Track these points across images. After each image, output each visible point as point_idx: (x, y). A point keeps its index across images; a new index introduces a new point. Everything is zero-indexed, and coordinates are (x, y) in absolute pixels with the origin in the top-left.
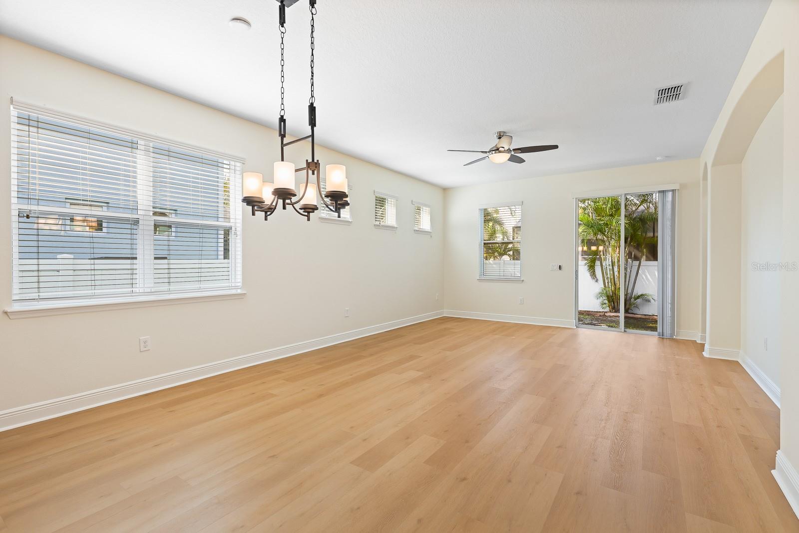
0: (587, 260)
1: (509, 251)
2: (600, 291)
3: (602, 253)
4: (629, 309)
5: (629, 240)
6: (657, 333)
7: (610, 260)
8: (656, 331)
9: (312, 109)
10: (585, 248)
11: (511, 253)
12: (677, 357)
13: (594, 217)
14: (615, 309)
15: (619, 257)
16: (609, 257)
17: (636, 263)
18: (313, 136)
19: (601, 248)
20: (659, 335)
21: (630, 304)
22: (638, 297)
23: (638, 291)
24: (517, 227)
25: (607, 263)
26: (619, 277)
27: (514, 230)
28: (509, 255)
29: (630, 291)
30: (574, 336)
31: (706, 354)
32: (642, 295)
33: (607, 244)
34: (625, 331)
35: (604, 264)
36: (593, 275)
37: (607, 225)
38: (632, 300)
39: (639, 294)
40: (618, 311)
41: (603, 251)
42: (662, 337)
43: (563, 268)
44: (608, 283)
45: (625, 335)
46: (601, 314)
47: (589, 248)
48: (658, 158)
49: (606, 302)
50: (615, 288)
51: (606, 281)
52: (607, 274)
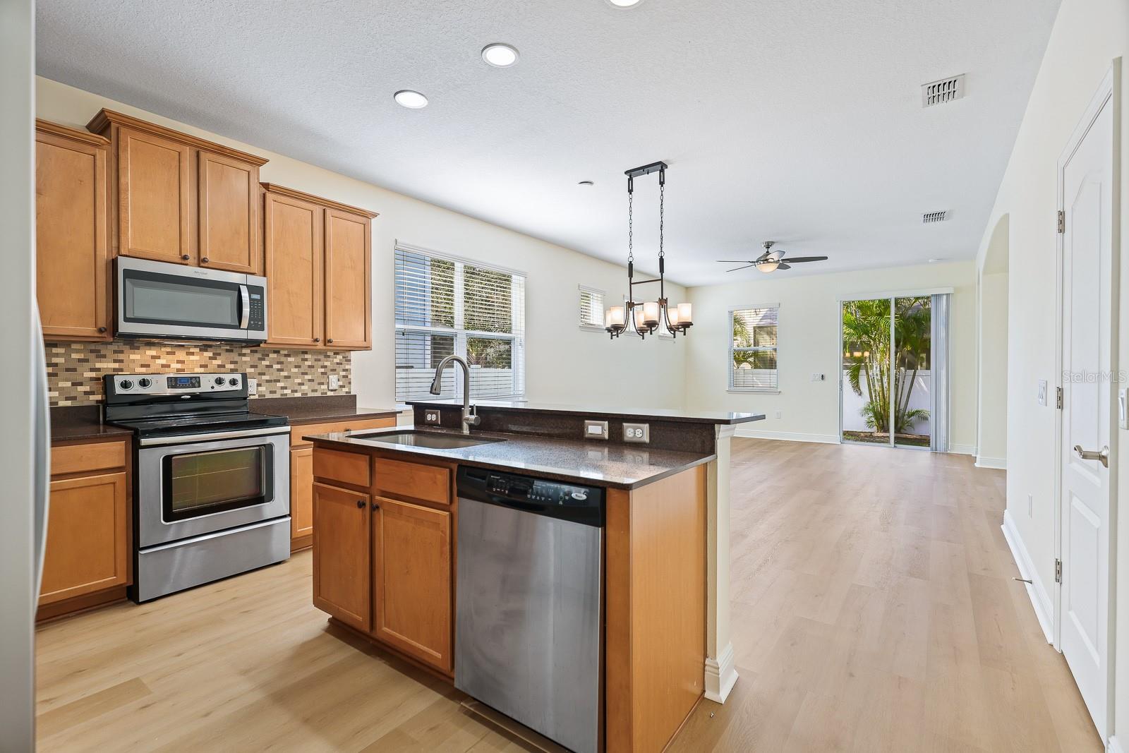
0: (850, 369)
1: (749, 357)
2: (866, 406)
3: (867, 360)
4: (901, 427)
5: (901, 343)
6: (929, 448)
7: (878, 369)
8: (929, 445)
9: (662, 260)
10: (848, 355)
11: (751, 359)
12: (947, 467)
13: (858, 316)
14: (884, 428)
15: (889, 365)
16: (875, 364)
17: (911, 372)
18: (662, 280)
19: (867, 354)
20: (932, 450)
21: (903, 424)
22: (913, 414)
23: (912, 407)
24: (759, 327)
25: (875, 371)
26: (889, 390)
27: (755, 331)
28: (750, 363)
29: (902, 407)
30: (838, 451)
31: (977, 465)
32: (917, 411)
33: (874, 348)
34: (895, 446)
35: (870, 374)
36: (856, 387)
37: (873, 325)
38: (906, 417)
39: (914, 410)
40: (887, 430)
41: (870, 357)
42: (935, 452)
43: (826, 378)
44: (876, 396)
45: (894, 450)
46: (866, 434)
47: (852, 354)
48: (930, 261)
49: (873, 419)
50: (884, 403)
51: (874, 395)
52: (874, 386)
